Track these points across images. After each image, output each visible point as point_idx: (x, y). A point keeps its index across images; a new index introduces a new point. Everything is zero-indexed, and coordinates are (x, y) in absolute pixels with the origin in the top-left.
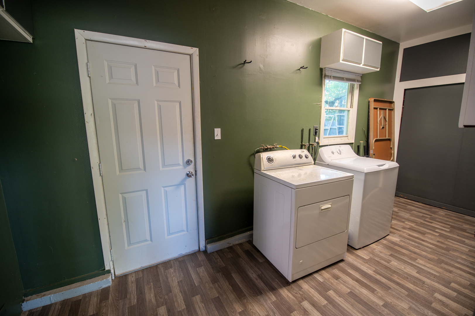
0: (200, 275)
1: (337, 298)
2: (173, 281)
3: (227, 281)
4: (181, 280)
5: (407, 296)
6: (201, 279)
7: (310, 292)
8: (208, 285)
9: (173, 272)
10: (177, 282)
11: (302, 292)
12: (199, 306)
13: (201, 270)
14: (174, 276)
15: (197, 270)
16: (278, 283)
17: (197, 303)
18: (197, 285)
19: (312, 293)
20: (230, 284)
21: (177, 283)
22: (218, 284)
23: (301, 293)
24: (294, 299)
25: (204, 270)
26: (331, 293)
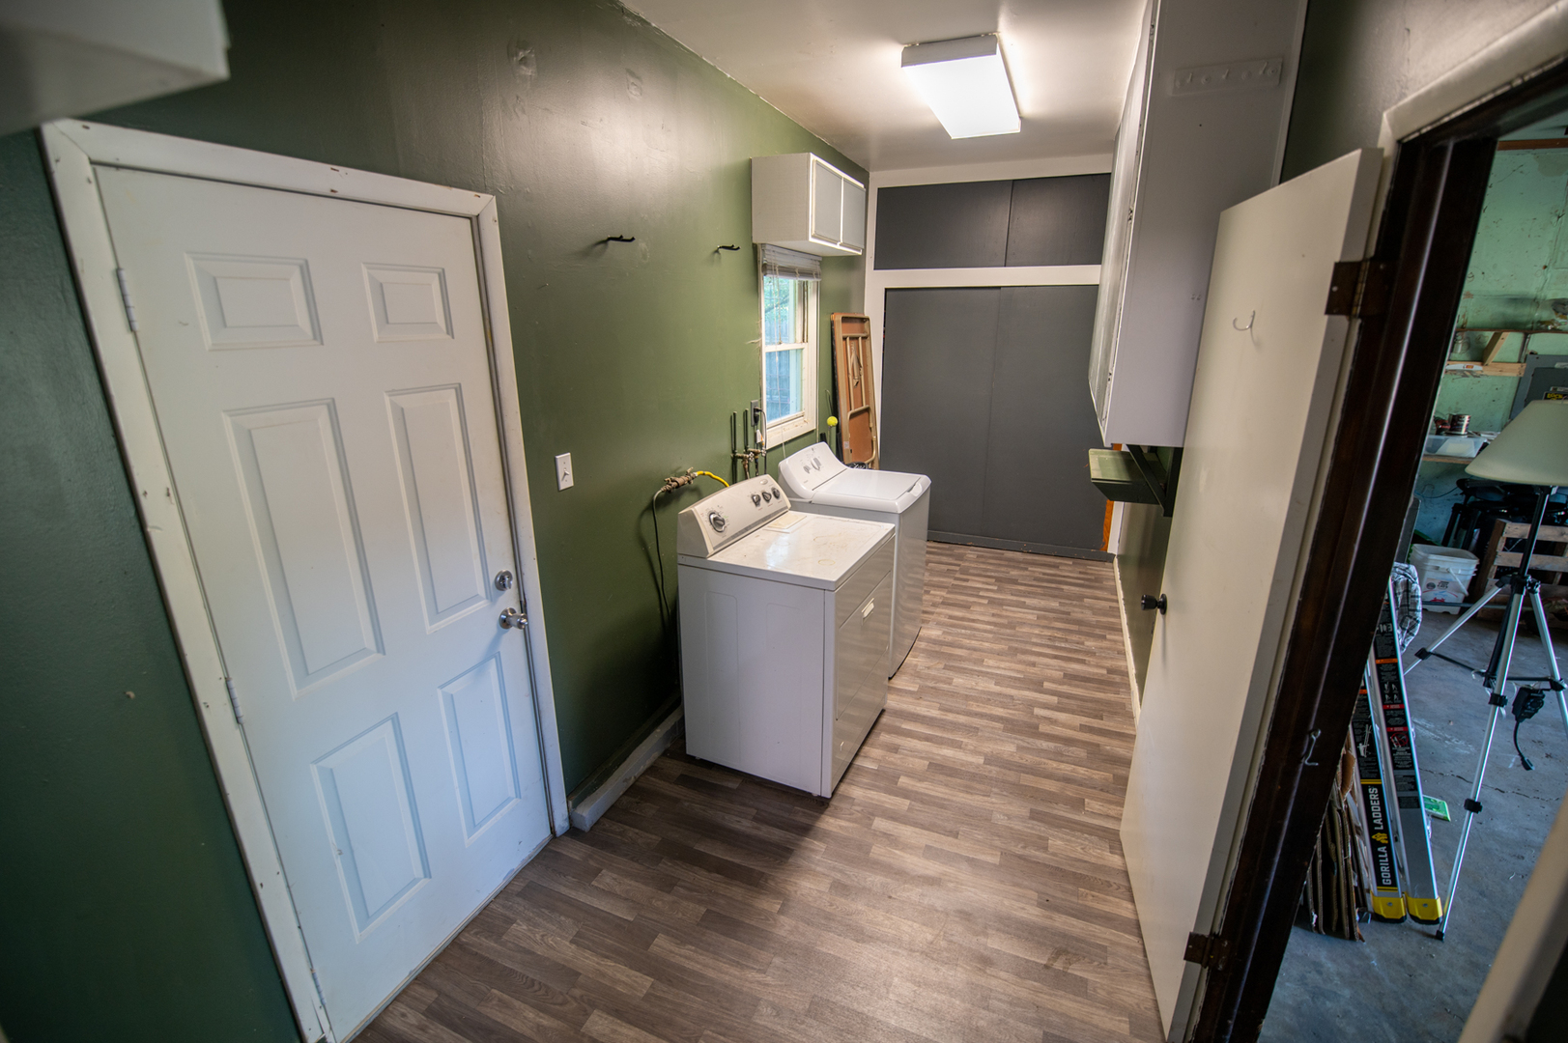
0: (619, 893)
1: (918, 785)
2: (554, 949)
3: (696, 868)
4: (575, 933)
5: (1004, 730)
6: (626, 899)
7: (872, 799)
8: (660, 903)
9: (529, 930)
10: (568, 943)
11: (859, 805)
12: (681, 956)
13: (608, 880)
14: (543, 936)
15: (596, 887)
16: (804, 813)
17: (671, 952)
18: (631, 919)
19: (876, 797)
20: (710, 871)
21: (573, 947)
22: (682, 887)
23: (859, 808)
24: (855, 825)
25: (615, 876)
26: (903, 781)
